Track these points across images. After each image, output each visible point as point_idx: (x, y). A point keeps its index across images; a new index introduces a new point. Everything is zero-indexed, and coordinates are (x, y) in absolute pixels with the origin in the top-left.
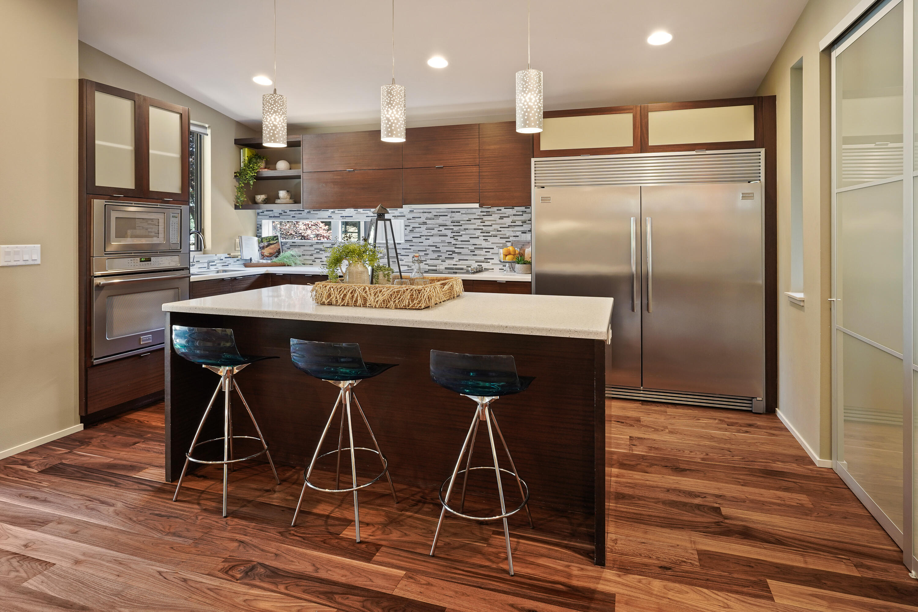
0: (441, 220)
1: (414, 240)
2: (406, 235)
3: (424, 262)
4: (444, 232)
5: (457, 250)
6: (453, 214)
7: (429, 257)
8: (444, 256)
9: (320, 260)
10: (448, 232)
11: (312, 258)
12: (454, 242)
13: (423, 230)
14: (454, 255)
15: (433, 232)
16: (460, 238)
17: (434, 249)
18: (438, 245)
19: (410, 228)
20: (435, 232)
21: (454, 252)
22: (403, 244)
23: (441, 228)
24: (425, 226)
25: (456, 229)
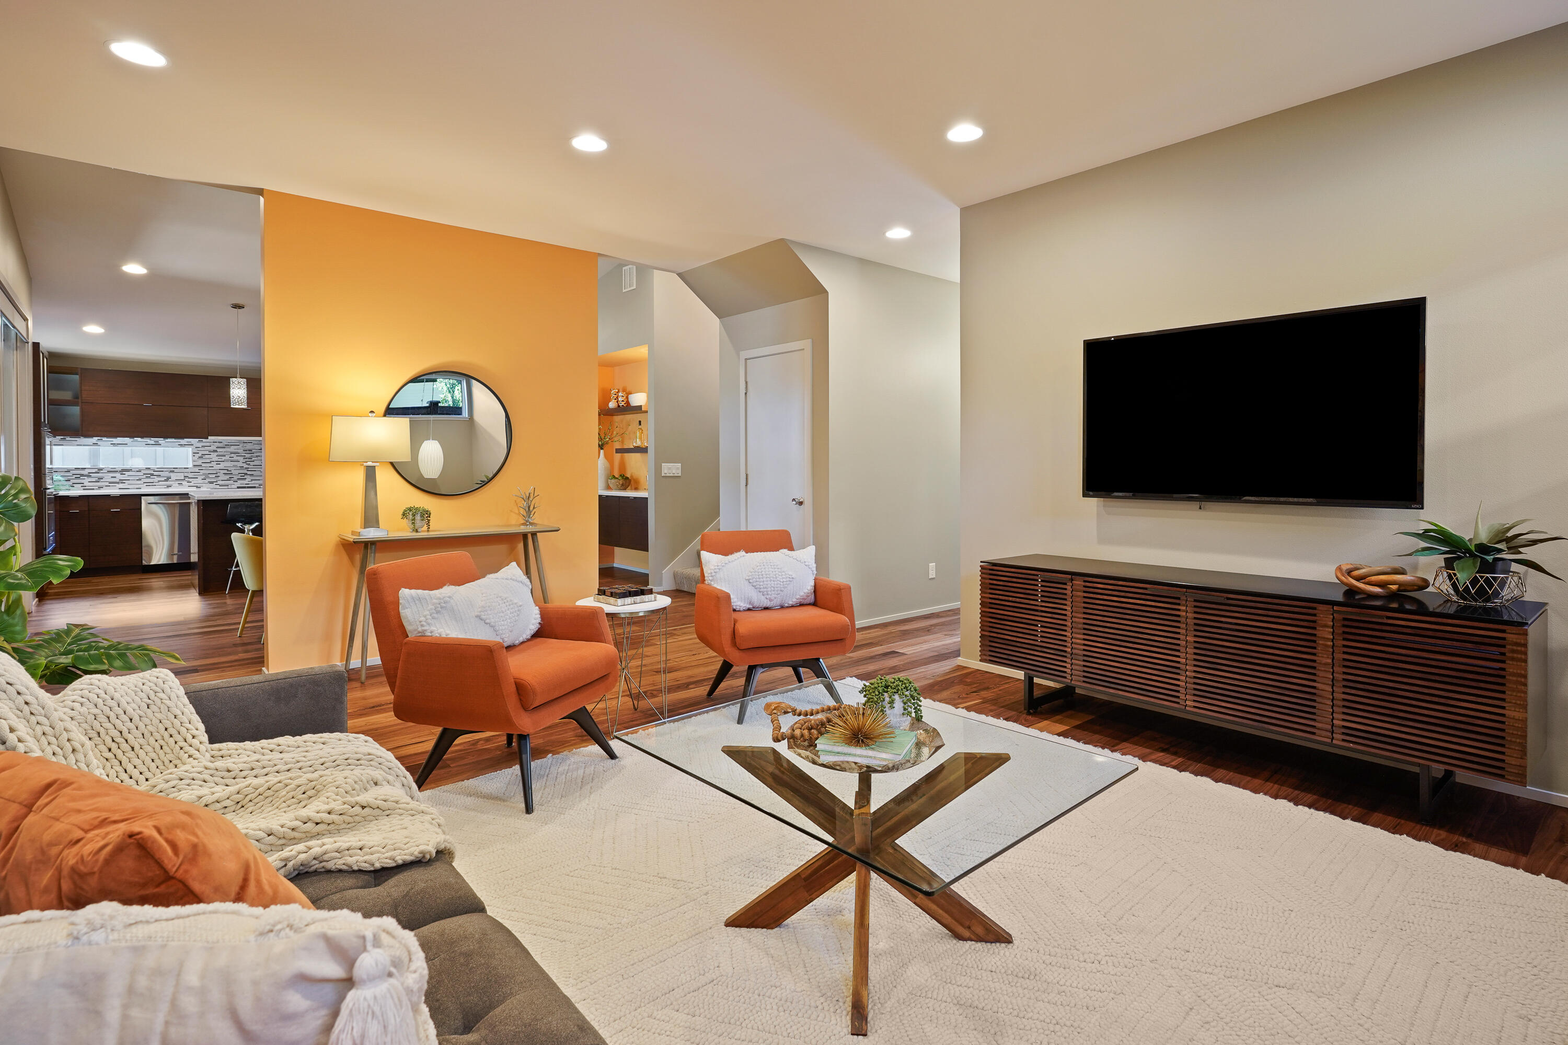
0: (232, 449)
1: (203, 465)
2: (194, 461)
3: (215, 483)
4: (235, 458)
5: (249, 473)
6: (245, 445)
7: (219, 478)
8: (236, 478)
9: (82, 485)
10: (241, 459)
11: (70, 483)
12: (245, 466)
13: (214, 456)
14: (246, 477)
15: (224, 458)
16: (251, 463)
17: (226, 472)
18: (229, 469)
19: (200, 455)
20: (227, 457)
21: (246, 474)
22: (191, 468)
23: (232, 455)
24: (216, 454)
25: (247, 456)
